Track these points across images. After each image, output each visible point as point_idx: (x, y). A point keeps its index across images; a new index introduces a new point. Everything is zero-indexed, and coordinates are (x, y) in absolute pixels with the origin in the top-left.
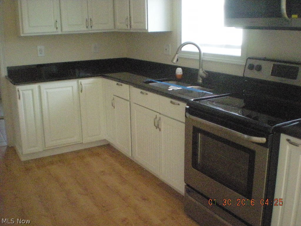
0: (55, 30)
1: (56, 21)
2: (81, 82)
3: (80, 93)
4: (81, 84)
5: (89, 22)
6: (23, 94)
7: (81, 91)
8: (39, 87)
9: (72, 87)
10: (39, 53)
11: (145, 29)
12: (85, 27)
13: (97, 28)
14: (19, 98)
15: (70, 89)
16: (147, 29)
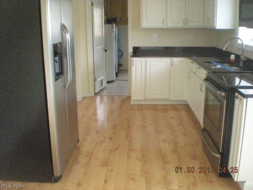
0: (162, 25)
1: (163, 20)
2: (173, 60)
3: (172, 66)
4: (173, 61)
5: (186, 21)
6: (136, 63)
7: (173, 65)
8: (146, 60)
9: (167, 62)
10: (153, 39)
11: (214, 27)
12: (183, 24)
13: (191, 25)
14: (133, 65)
15: (165, 63)
16: (215, 26)
